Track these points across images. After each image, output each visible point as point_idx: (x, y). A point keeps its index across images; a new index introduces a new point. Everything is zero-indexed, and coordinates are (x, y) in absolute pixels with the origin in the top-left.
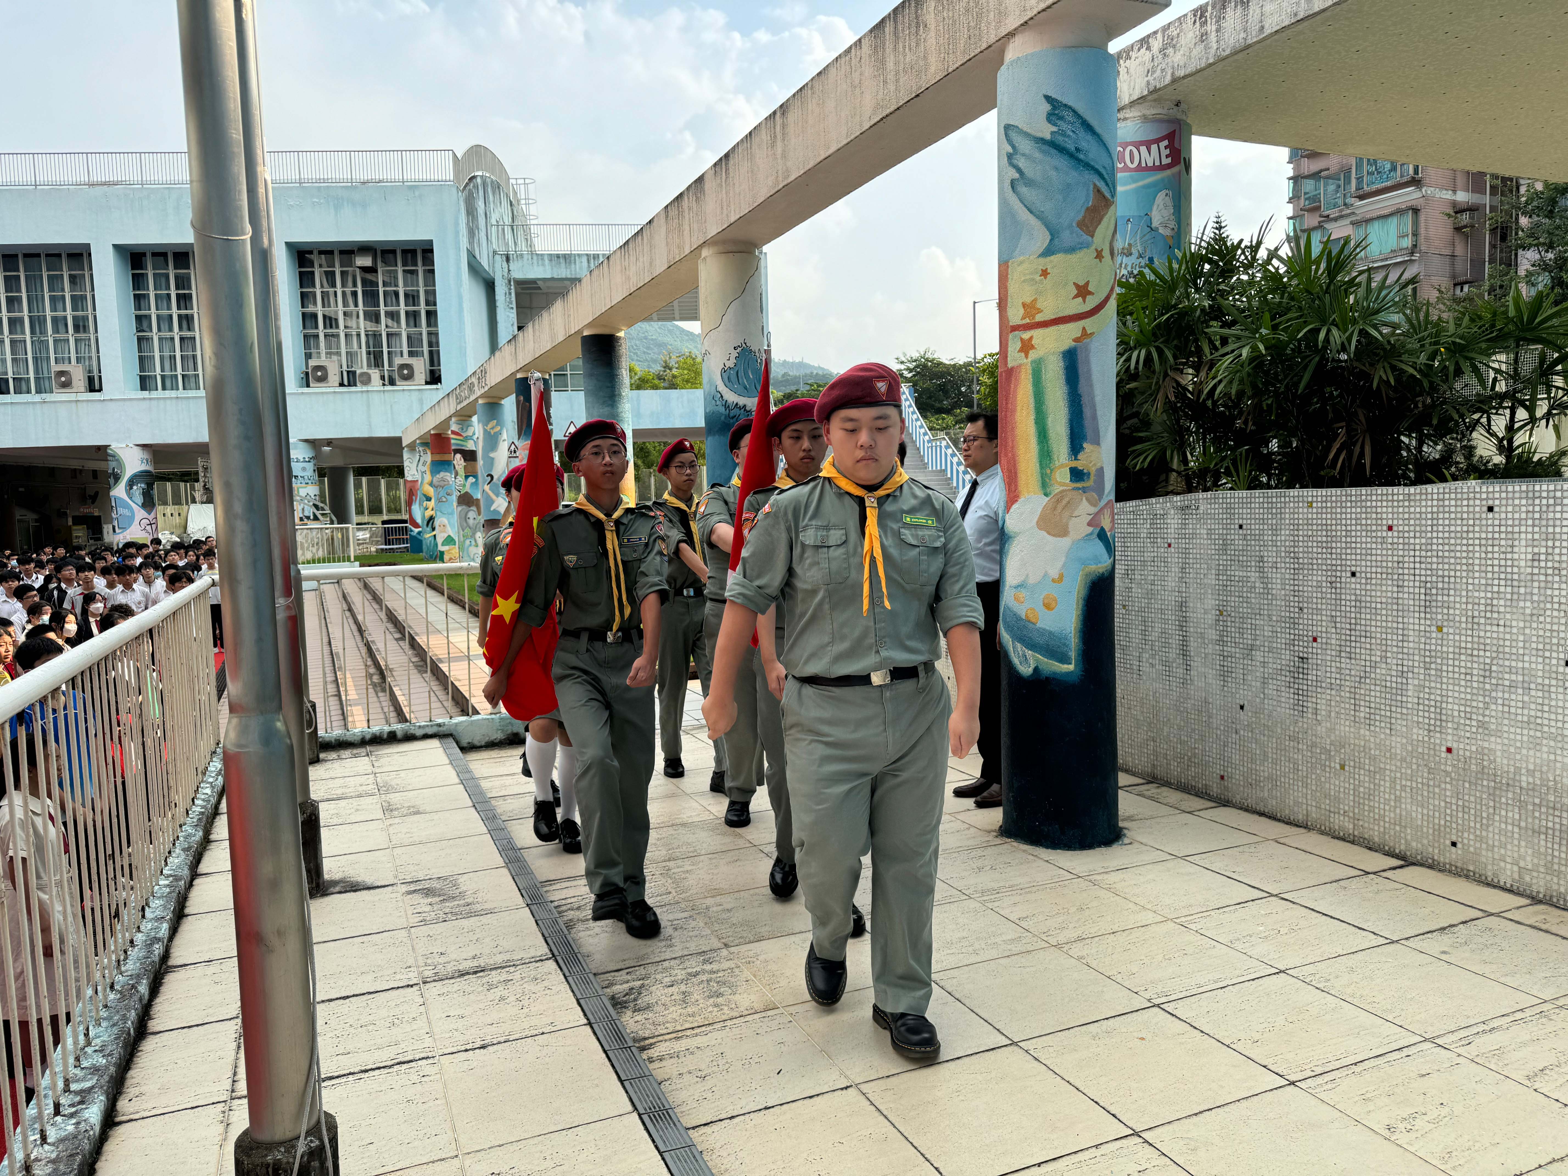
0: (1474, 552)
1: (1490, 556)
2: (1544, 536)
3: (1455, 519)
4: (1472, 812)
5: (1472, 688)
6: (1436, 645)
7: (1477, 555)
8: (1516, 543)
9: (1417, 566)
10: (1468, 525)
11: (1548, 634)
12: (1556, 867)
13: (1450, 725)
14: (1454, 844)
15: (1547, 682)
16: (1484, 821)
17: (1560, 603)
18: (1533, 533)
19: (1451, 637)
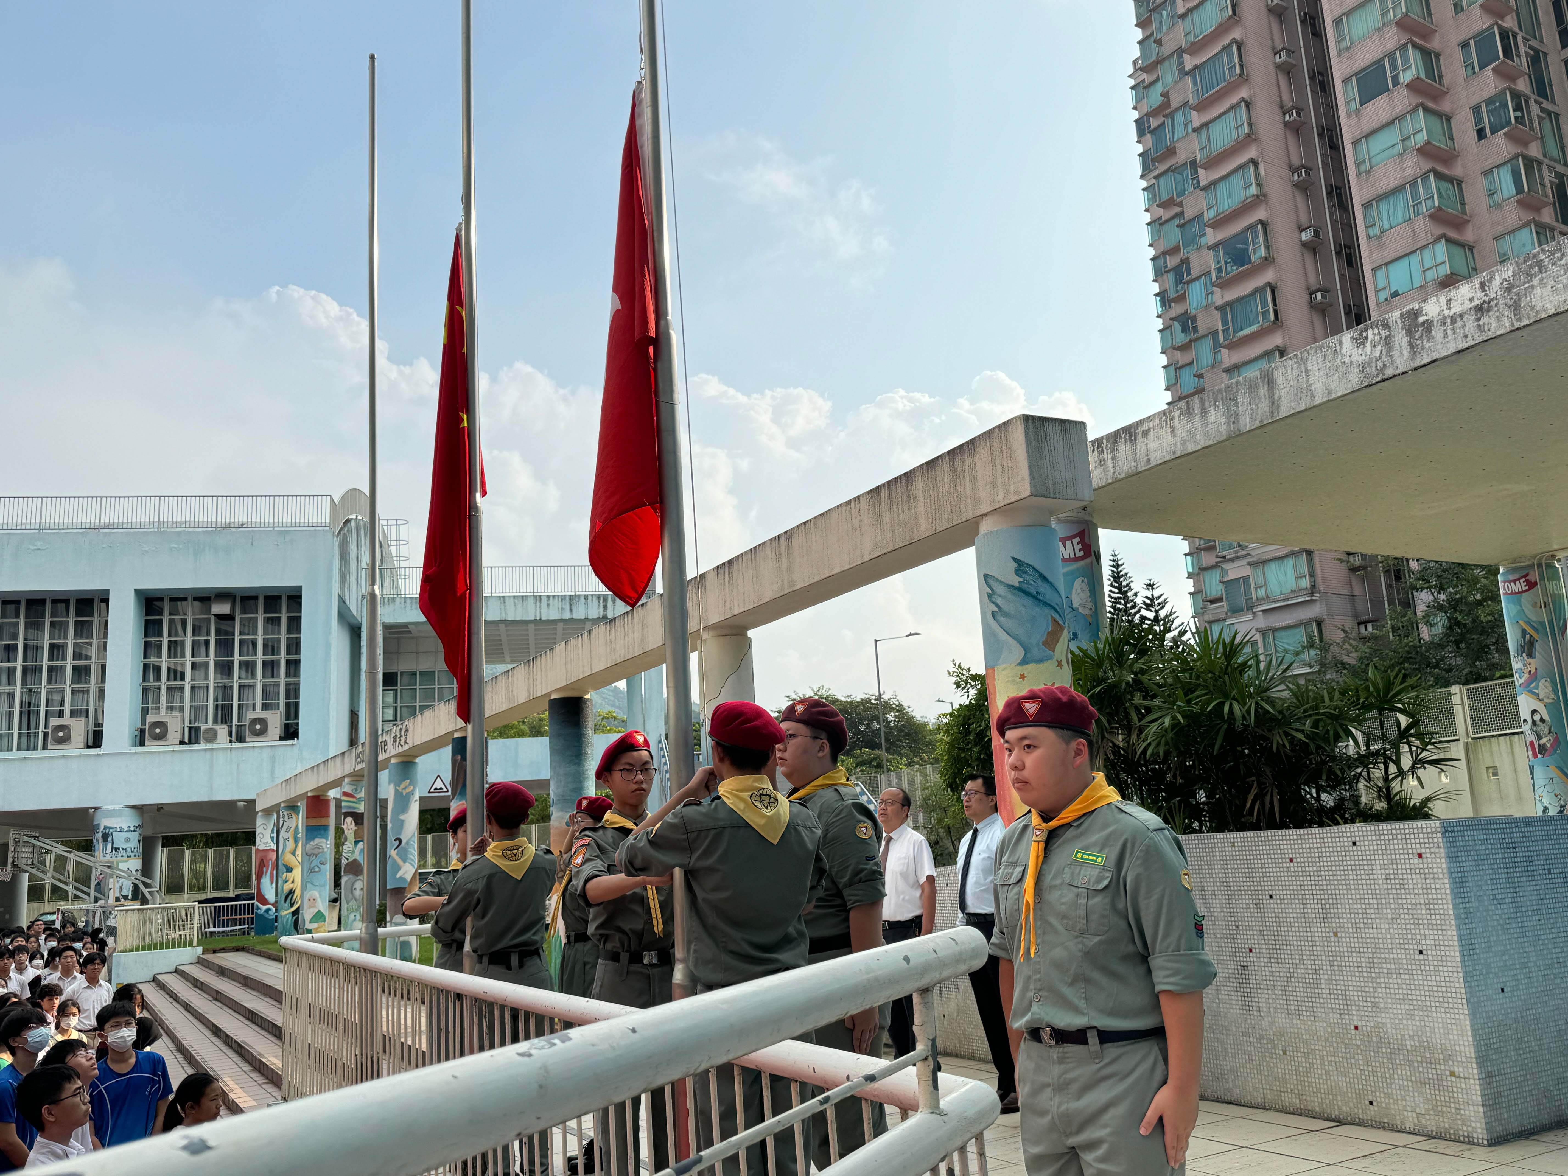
0: (1348, 875)
1: (1359, 877)
2: (1390, 862)
3: (1333, 852)
4: (1379, 1074)
5: (1364, 977)
6: (1335, 946)
7: (1351, 877)
8: (1374, 867)
9: (1314, 887)
10: (1342, 856)
11: (1405, 932)
12: (1440, 1108)
13: (1354, 1008)
14: (1371, 1103)
15: (1410, 967)
16: (1388, 1081)
17: (1408, 909)
18: (1383, 860)
19: (1344, 940)
